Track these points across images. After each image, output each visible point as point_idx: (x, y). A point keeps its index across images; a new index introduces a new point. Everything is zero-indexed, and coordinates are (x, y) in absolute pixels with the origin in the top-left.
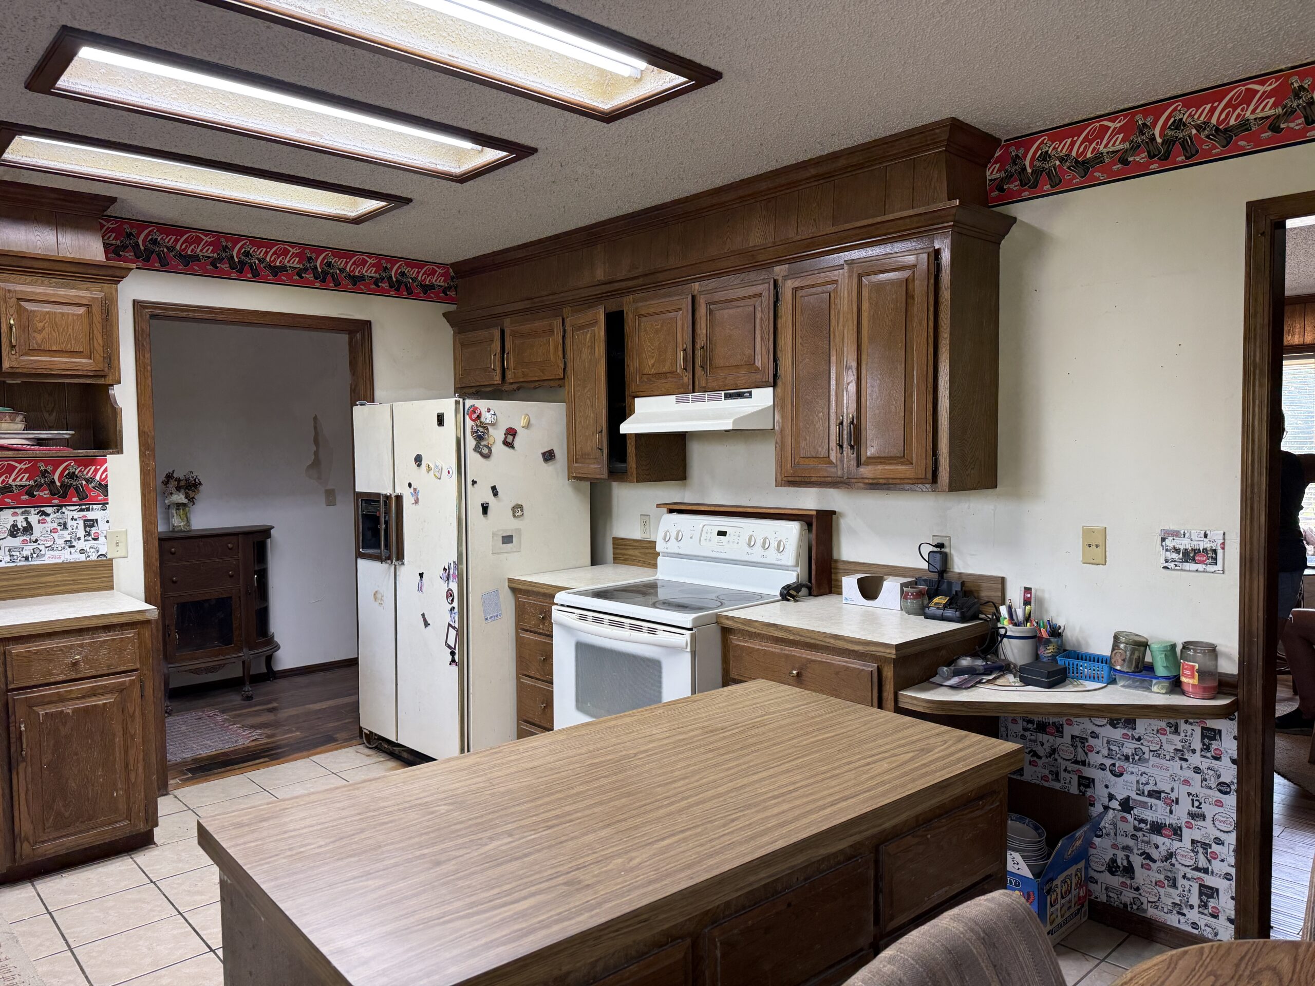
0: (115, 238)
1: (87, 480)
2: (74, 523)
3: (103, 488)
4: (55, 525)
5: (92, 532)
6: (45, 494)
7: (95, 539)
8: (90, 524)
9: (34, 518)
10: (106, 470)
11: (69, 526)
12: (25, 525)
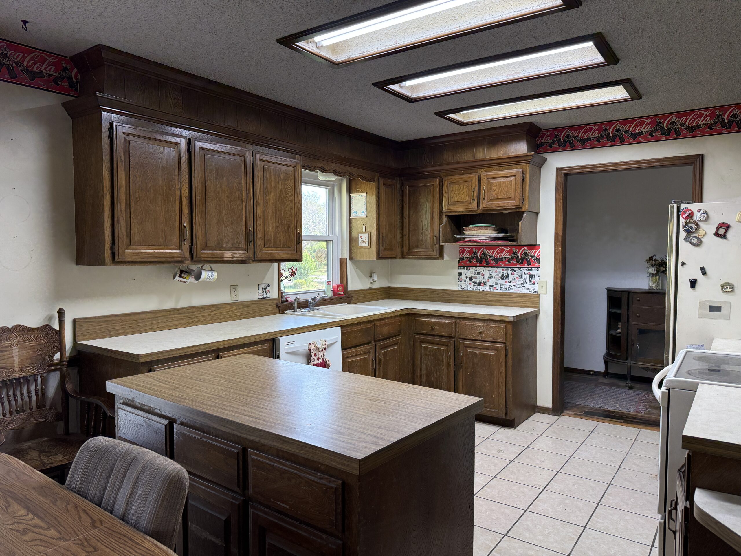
0: (550, 139)
1: (531, 256)
2: (525, 275)
3: (538, 260)
4: (518, 276)
5: (532, 281)
6: (514, 262)
7: (533, 284)
8: (531, 276)
9: (510, 272)
10: (539, 252)
11: (523, 277)
12: (506, 275)
